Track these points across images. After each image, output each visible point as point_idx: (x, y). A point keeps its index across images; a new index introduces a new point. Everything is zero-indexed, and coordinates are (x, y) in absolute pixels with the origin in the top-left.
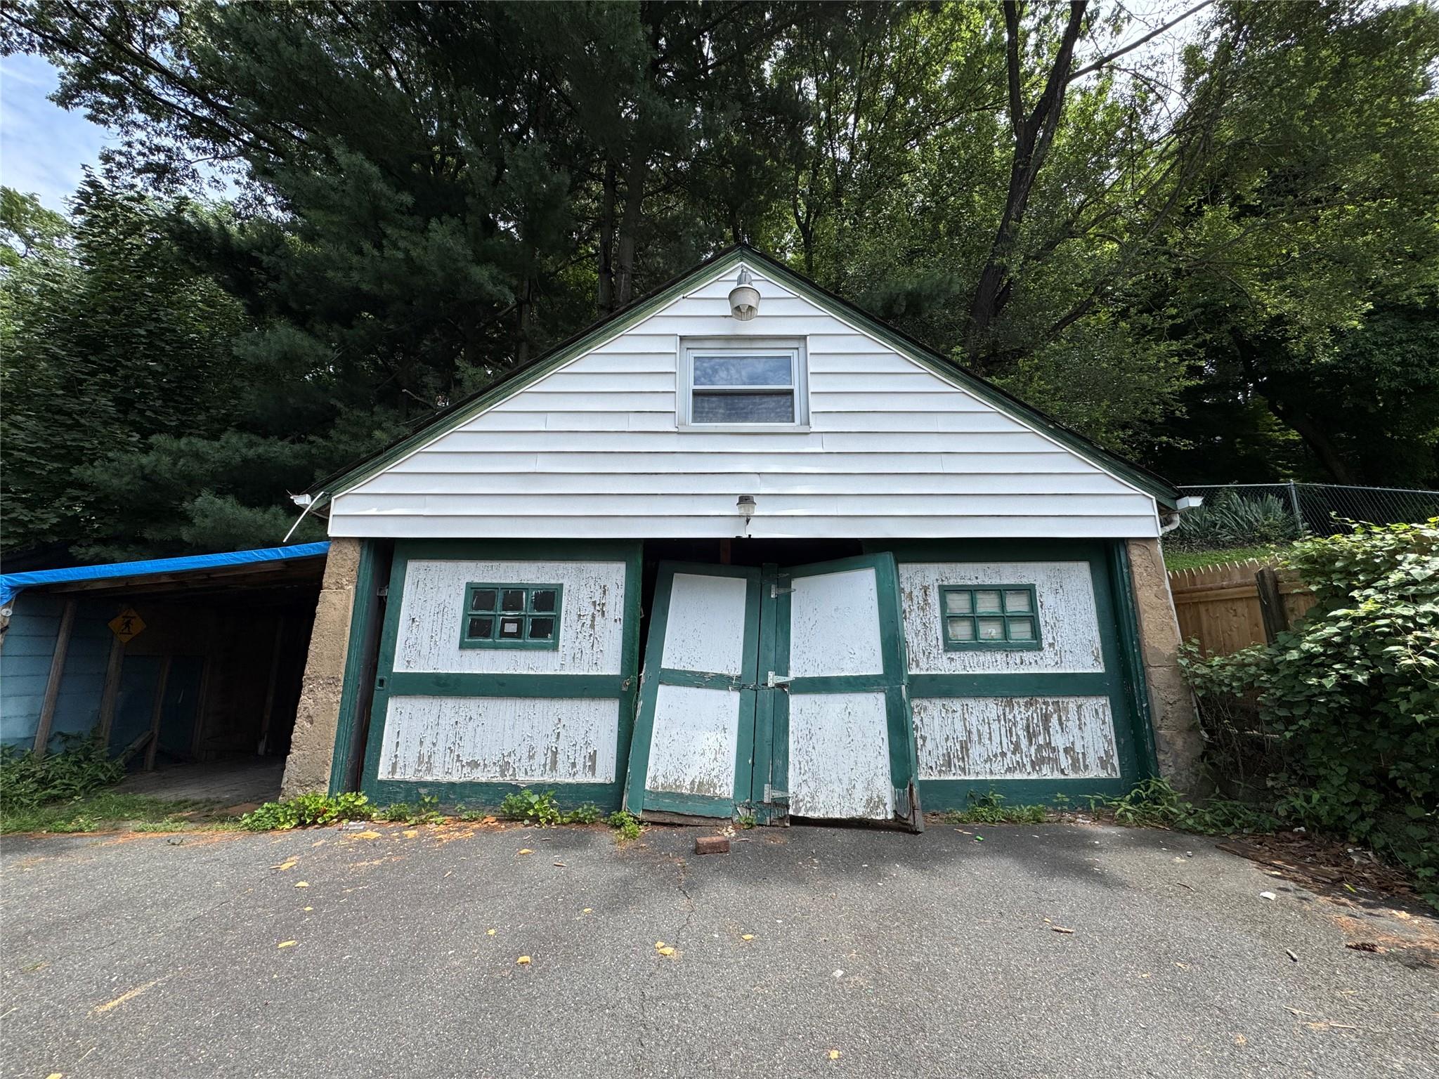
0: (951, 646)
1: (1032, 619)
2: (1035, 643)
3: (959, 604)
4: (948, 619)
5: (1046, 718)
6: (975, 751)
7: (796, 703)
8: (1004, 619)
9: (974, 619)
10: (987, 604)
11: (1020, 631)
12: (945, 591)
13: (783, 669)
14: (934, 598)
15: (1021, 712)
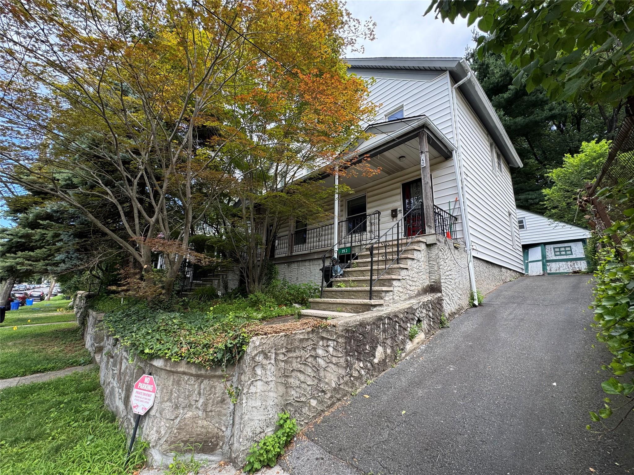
0: (556, 255)
1: (571, 250)
2: (572, 254)
3: (558, 250)
4: (555, 252)
5: (574, 264)
6: (561, 269)
7: (529, 264)
8: (566, 251)
9: (560, 252)
10: (563, 249)
11: (570, 252)
12: (554, 248)
13: (528, 260)
14: (552, 249)
15: (569, 263)
